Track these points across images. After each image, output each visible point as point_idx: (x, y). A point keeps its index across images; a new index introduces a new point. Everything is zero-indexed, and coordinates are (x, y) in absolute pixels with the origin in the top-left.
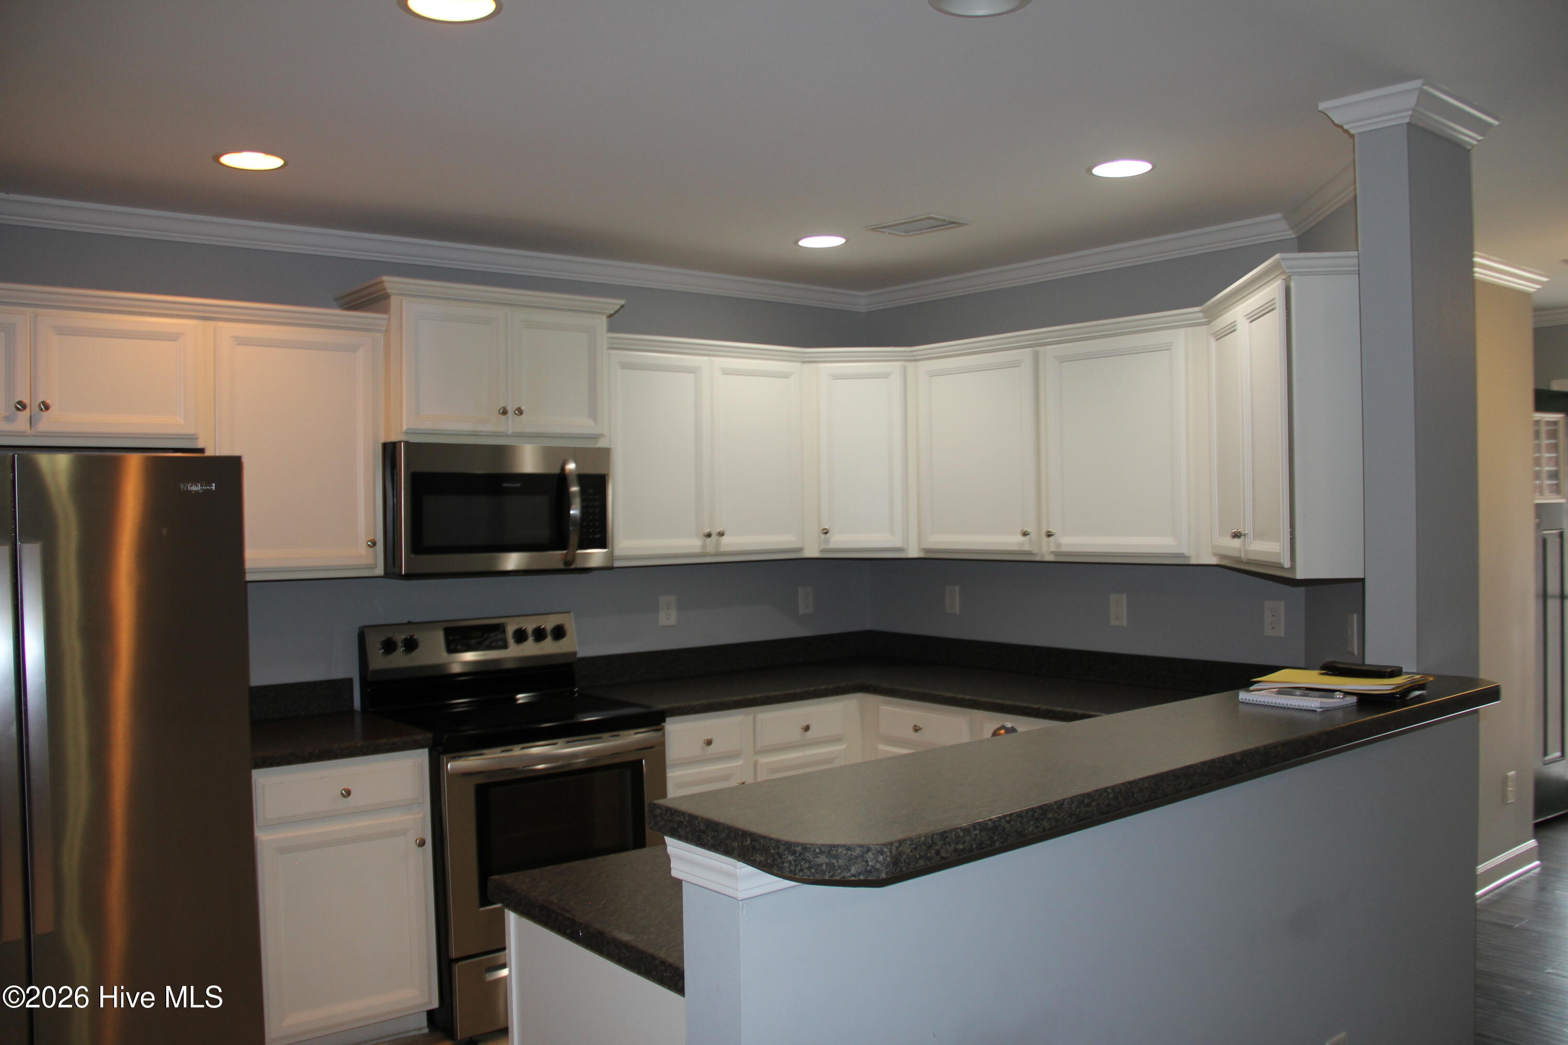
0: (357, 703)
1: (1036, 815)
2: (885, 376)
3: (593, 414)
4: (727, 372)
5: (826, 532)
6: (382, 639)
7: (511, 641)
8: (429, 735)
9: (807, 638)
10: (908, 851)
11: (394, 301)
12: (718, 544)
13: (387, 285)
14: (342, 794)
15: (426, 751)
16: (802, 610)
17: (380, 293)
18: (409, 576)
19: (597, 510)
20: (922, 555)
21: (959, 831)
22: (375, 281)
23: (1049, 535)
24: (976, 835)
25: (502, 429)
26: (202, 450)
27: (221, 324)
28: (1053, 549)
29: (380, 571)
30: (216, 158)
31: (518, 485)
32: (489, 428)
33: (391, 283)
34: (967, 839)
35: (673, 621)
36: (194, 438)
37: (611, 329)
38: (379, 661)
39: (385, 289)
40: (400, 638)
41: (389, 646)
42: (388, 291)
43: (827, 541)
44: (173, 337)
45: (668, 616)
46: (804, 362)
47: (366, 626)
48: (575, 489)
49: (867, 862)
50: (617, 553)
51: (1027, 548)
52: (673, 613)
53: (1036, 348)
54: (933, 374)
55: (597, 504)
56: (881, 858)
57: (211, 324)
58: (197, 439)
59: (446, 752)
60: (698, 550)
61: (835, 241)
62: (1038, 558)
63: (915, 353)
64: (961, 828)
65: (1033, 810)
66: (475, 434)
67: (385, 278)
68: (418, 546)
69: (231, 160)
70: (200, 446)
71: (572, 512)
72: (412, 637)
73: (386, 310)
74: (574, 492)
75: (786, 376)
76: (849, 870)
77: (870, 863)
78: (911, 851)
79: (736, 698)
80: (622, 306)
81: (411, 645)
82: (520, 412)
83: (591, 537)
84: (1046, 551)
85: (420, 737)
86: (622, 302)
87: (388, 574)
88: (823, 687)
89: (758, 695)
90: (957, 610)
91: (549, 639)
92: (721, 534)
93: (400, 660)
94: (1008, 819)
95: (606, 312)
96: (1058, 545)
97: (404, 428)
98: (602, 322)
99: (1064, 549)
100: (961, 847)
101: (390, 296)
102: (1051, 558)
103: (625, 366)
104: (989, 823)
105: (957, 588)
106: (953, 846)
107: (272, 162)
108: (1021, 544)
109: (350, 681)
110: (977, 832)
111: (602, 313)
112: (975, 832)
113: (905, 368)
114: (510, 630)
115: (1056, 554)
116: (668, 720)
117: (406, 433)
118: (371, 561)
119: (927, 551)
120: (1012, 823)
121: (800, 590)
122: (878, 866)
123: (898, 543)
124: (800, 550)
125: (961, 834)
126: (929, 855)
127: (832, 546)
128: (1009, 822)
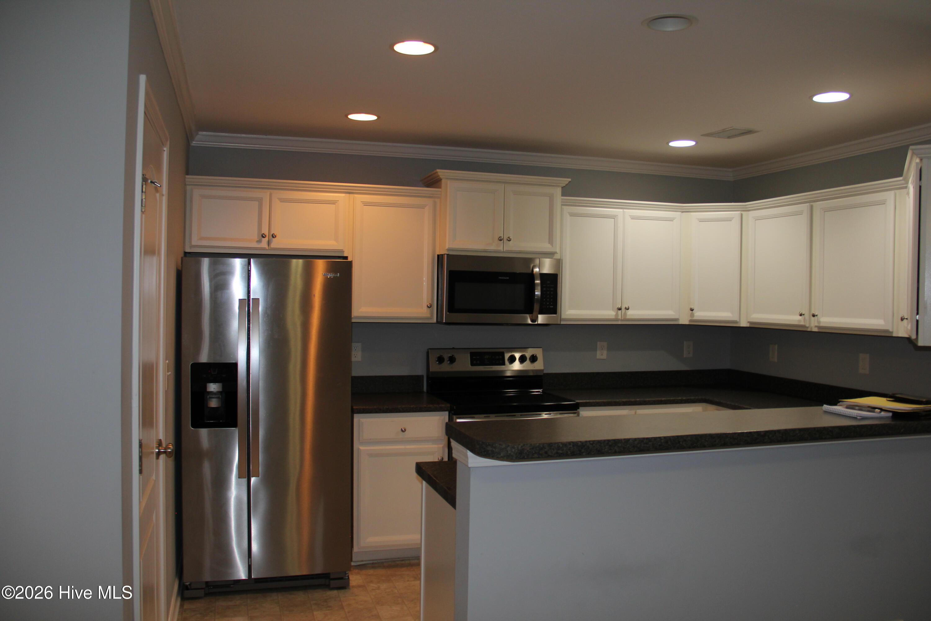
0: (425, 389)
1: (610, 443)
2: (729, 220)
3: (551, 240)
4: (633, 218)
5: (692, 310)
6: (438, 356)
7: (507, 362)
8: (449, 405)
9: (688, 371)
10: (528, 449)
11: (443, 181)
12: (625, 314)
13: (439, 174)
14: (402, 429)
15: (447, 413)
16: (685, 355)
17: (435, 179)
18: (447, 324)
19: (552, 293)
20: (748, 325)
21: (560, 444)
22: (435, 171)
23: (814, 316)
24: (570, 447)
25: (501, 248)
26: (346, 258)
27: (356, 195)
28: (817, 324)
29: (435, 320)
30: (347, 116)
31: (508, 278)
32: (493, 248)
33: (441, 173)
34: (565, 449)
35: (604, 356)
36: (342, 251)
37: (563, 194)
38: (435, 367)
39: (439, 176)
40: (446, 356)
41: (441, 360)
42: (441, 177)
43: (692, 315)
44: (333, 202)
45: (602, 354)
46: (683, 212)
47: (430, 349)
48: (538, 282)
49: (508, 451)
50: (563, 316)
51: (802, 323)
52: (605, 352)
53: (811, 204)
54: (757, 219)
55: (552, 289)
56: (513, 450)
57: (351, 195)
58: (344, 251)
59: (455, 414)
60: (613, 317)
61: (690, 143)
62: (809, 330)
63: (747, 206)
64: (562, 443)
65: (609, 441)
66: (485, 251)
67: (438, 170)
68: (451, 308)
69: (354, 117)
70: (345, 255)
71: (536, 293)
72: (453, 356)
73: (440, 187)
74: (537, 283)
75: (671, 220)
76: (500, 454)
77: (509, 452)
78: (530, 449)
79: (624, 400)
80: (570, 182)
81: (452, 360)
82: (509, 240)
83: (548, 307)
84: (813, 325)
85: (443, 405)
86: (570, 180)
87: (438, 322)
88: (680, 398)
89: (638, 400)
90: (776, 360)
91: (528, 361)
92: (627, 309)
93: (446, 367)
94: (591, 443)
95: (561, 185)
96: (819, 322)
97: (447, 247)
98: (559, 191)
99: (821, 325)
100: (561, 452)
101: (442, 179)
102: (815, 330)
103: (572, 215)
104: (580, 443)
105: (776, 347)
106: (555, 451)
107: (373, 118)
108: (799, 321)
109: (423, 376)
110: (571, 446)
111: (558, 186)
112: (570, 446)
113: (742, 215)
114: (507, 356)
115: (819, 327)
116: (580, 408)
117: (448, 250)
118: (429, 315)
119: (751, 323)
120: (594, 445)
121: (685, 342)
122: (512, 454)
123: (736, 318)
124: (677, 320)
125: (561, 446)
126: (541, 453)
127: (695, 318)
128: (592, 444)
